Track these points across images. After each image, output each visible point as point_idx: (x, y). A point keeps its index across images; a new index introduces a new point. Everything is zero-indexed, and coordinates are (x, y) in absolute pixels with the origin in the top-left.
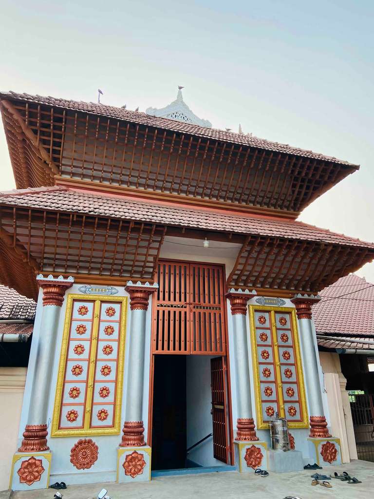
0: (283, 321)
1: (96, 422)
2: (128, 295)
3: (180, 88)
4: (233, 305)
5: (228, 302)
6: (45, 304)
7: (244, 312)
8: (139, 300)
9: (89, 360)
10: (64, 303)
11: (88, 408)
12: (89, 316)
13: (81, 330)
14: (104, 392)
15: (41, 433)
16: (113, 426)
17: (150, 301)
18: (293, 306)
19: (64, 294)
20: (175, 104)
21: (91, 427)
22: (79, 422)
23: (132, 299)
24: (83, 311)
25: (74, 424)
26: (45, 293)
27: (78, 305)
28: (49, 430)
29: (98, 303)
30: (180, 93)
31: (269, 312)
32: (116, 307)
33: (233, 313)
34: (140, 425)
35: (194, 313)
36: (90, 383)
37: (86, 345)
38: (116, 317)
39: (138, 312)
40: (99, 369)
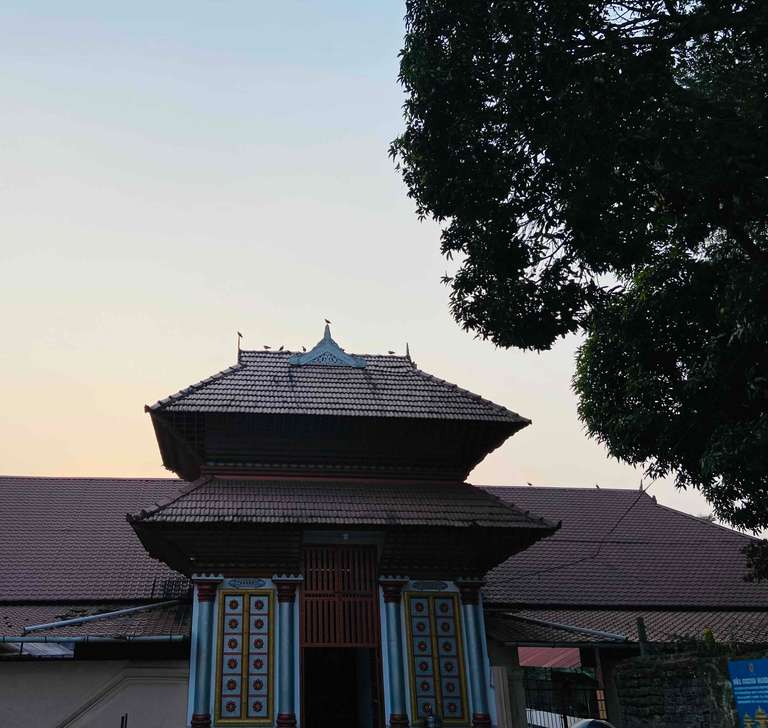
0: (444, 608)
1: (252, 713)
2: (275, 587)
3: (328, 322)
4: (385, 591)
5: (381, 589)
6: (200, 600)
7: (397, 601)
8: (286, 593)
9: (242, 654)
10: (217, 598)
11: (244, 701)
12: (239, 609)
13: (234, 625)
14: (258, 685)
15: (205, 722)
16: (267, 718)
17: (297, 593)
18: (457, 590)
19: (216, 589)
20: (321, 344)
21: (248, 717)
22: (237, 712)
23: (279, 590)
24: (234, 605)
25: (232, 714)
26: (200, 590)
27: (229, 600)
28: (212, 719)
29: (247, 596)
30: (327, 328)
31: (427, 597)
32: (265, 600)
33: (386, 602)
34: (292, 716)
35: (344, 603)
36: (244, 676)
37: (239, 639)
38: (265, 610)
39: (286, 605)
40: (252, 662)
